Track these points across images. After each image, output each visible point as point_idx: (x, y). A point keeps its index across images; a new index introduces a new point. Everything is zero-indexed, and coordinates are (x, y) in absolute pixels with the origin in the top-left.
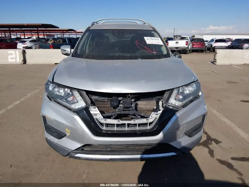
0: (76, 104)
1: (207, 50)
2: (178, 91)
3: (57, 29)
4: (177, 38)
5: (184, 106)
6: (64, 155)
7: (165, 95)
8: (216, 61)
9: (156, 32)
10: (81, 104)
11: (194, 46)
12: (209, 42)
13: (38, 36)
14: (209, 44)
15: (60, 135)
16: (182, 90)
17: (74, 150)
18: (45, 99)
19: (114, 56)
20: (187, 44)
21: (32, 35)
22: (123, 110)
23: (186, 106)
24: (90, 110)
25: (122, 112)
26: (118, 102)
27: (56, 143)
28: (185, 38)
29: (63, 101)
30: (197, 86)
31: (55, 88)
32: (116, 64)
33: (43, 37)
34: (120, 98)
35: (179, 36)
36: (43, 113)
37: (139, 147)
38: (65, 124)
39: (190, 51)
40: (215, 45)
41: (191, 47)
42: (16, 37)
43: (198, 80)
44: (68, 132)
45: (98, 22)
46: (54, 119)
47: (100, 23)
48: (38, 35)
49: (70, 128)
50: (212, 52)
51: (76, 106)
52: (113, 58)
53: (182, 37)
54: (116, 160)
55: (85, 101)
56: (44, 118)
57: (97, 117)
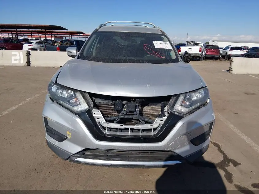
0: (79, 107)
1: (222, 58)
2: (185, 97)
3: (65, 31)
4: (190, 44)
5: (190, 113)
6: (64, 159)
7: (171, 100)
8: (232, 69)
9: (166, 36)
10: (84, 106)
11: (208, 53)
12: (224, 49)
13: (46, 38)
14: (223, 52)
15: (62, 138)
16: (189, 97)
17: (74, 154)
18: (47, 100)
19: (120, 59)
20: (200, 51)
21: (40, 37)
22: (127, 114)
23: (193, 113)
24: (93, 112)
25: (126, 117)
26: (122, 106)
27: (57, 146)
28: (199, 44)
29: (66, 103)
30: (205, 92)
31: (58, 89)
32: (121, 68)
33: (51, 39)
34: (124, 102)
35: (192, 42)
36: (44, 114)
37: (142, 153)
38: (67, 127)
39: (203, 58)
40: (230, 53)
41: (204, 54)
42: (23, 38)
43: (206, 86)
44: (69, 135)
45: (106, 25)
46: (55, 121)
47: (109, 25)
48: (46, 36)
49: (71, 130)
50: (226, 59)
51: (79, 108)
52: (119, 61)
53: (196, 43)
54: (117, 166)
55: (87, 104)
56: (46, 120)
57: (99, 120)
